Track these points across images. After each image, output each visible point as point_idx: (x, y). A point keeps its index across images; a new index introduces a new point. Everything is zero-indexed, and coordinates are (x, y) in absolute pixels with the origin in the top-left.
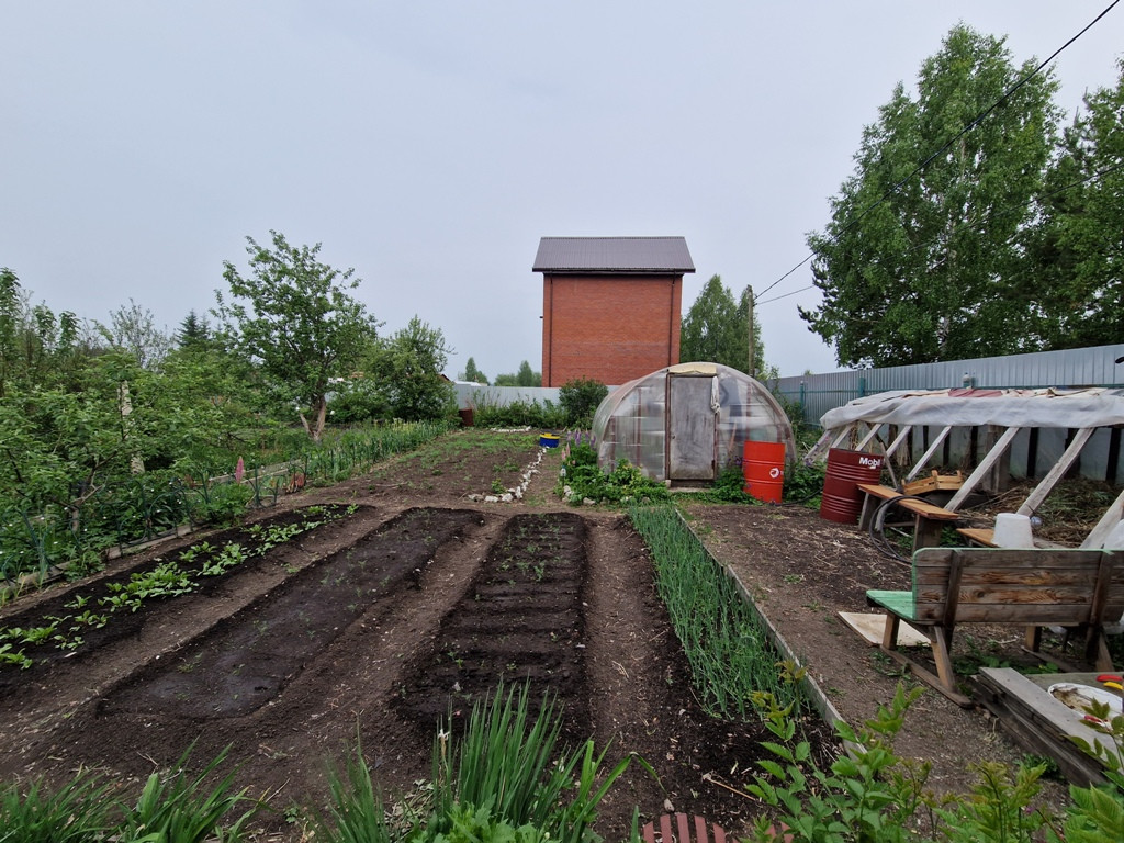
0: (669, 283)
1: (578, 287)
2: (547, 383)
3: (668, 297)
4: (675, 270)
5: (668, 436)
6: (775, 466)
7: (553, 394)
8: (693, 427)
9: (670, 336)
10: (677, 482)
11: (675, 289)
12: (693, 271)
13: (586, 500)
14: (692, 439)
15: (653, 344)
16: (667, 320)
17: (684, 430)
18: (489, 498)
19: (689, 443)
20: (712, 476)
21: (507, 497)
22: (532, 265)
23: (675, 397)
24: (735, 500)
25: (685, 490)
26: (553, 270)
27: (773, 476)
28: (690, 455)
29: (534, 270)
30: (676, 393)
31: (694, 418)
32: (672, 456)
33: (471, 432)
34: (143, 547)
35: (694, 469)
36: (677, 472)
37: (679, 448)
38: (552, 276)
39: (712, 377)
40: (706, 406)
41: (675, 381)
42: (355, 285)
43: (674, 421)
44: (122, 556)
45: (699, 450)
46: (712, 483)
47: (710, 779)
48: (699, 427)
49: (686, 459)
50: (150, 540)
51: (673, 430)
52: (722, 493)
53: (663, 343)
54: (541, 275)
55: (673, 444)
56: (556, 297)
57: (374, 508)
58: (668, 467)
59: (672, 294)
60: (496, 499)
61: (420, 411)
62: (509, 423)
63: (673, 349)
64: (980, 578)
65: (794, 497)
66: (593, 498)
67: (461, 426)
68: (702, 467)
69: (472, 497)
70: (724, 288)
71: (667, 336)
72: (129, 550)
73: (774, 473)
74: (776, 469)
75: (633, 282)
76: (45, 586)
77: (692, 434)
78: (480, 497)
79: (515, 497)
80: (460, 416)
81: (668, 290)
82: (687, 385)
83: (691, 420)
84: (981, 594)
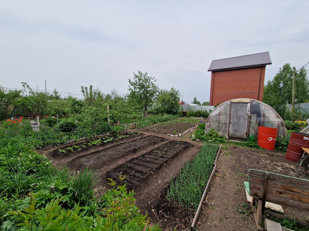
0: (259, 69)
1: (223, 74)
2: (211, 105)
3: (259, 74)
4: (263, 64)
5: (230, 123)
6: (271, 136)
8: (239, 120)
9: (259, 88)
10: (230, 138)
11: (262, 71)
12: (271, 64)
13: (197, 139)
14: (238, 124)
16: (258, 82)
17: (235, 121)
18: (172, 135)
19: (237, 125)
20: (246, 137)
21: (176, 136)
22: (208, 70)
23: (233, 110)
24: (251, 146)
25: (233, 141)
26: (214, 70)
27: (269, 140)
28: (237, 129)
29: (208, 71)
30: (233, 109)
31: (240, 117)
32: (230, 129)
33: (185, 118)
34: (100, 136)
35: (238, 134)
36: (232, 135)
37: (233, 126)
38: (214, 72)
39: (248, 103)
40: (244, 113)
41: (233, 105)
42: (155, 81)
43: (232, 117)
44: (97, 137)
45: (241, 128)
46: (245, 140)
47: (153, 211)
48: (242, 120)
49: (235, 130)
50: (102, 135)
51: (231, 121)
52: (247, 144)
53: (256, 91)
54: (211, 72)
55: (231, 125)
56: (215, 78)
57: (144, 134)
58: (229, 133)
59: (261, 73)
60: (173, 136)
61: (172, 112)
62: (196, 116)
63: (260, 92)
64: (280, 186)
65: (281, 149)
66: (199, 139)
67: (183, 116)
68: (242, 134)
69: (168, 134)
70: (292, 68)
72: (98, 136)
73: (270, 139)
74: (271, 138)
75: (244, 71)
76: (84, 140)
77: (239, 123)
78: (170, 135)
79: (179, 136)
80: (183, 113)
81: (260, 71)
82: (238, 106)
83: (239, 118)
84: (281, 193)
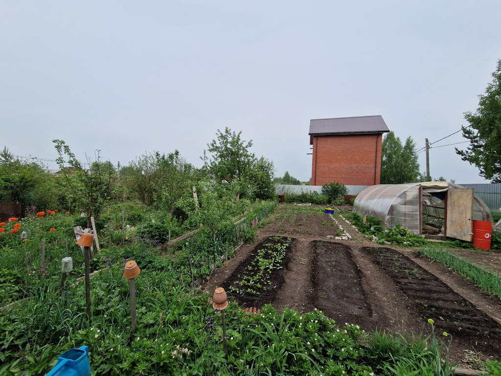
0: (375, 137)
1: (329, 141)
2: (314, 184)
3: (375, 144)
4: (379, 132)
7: (318, 189)
9: (376, 162)
11: (378, 140)
15: (367, 166)
16: (374, 154)
21: (345, 238)
26: (315, 134)
27: (487, 237)
38: (314, 136)
39: (446, 188)
53: (372, 165)
56: (318, 145)
59: (377, 143)
60: (340, 239)
62: (302, 202)
63: (377, 168)
67: (280, 202)
69: (329, 237)
71: (374, 162)
73: (487, 236)
74: (488, 234)
75: (357, 138)
78: (333, 237)
79: (349, 238)
80: (280, 198)
81: (375, 140)
